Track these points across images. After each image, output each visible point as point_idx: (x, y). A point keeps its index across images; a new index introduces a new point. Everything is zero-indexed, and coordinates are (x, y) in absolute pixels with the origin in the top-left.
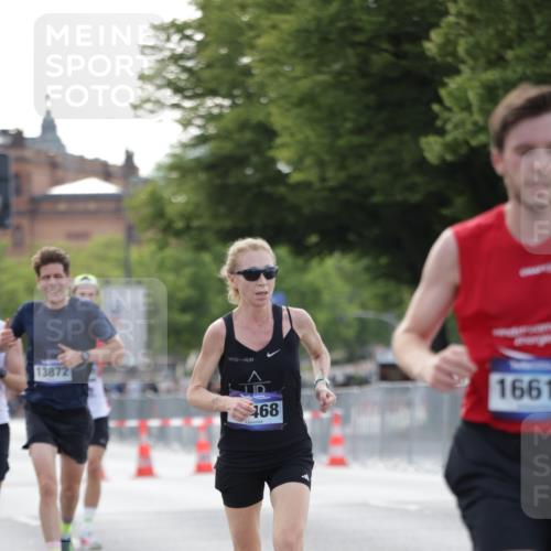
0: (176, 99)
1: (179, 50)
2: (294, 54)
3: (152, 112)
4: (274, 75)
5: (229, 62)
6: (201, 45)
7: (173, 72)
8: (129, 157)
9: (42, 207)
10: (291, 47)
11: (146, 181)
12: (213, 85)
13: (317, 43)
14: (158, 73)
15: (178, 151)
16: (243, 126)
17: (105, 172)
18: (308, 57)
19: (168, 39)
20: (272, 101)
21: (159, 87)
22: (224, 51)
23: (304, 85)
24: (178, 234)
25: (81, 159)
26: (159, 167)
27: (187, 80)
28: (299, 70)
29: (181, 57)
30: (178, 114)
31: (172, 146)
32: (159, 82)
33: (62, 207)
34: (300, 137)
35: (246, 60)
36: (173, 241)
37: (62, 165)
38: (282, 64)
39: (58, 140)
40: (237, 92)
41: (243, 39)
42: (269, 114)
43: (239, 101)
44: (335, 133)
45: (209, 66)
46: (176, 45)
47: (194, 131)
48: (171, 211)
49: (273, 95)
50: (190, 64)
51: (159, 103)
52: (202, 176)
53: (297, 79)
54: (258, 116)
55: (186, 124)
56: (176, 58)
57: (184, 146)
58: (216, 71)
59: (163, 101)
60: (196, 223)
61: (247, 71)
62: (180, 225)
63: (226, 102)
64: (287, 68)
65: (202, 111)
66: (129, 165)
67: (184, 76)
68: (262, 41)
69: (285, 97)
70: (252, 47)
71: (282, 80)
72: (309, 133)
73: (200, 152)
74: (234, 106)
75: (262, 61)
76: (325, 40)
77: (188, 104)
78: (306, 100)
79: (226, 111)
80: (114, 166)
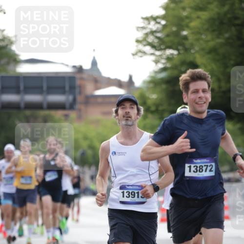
0: (152, 51)
1: (154, 28)
2: (207, 30)
3: (141, 57)
4: (198, 40)
5: (177, 34)
6: (164, 26)
7: (151, 39)
8: (131, 77)
9: (91, 100)
10: (206, 27)
11: (138, 89)
12: (169, 44)
13: (218, 25)
14: (145, 39)
15: (153, 75)
16: (183, 63)
17: (119, 84)
18: (214, 31)
19: (149, 24)
20: (197, 52)
21: (145, 45)
22: (174, 29)
23: (211, 44)
24: (152, 112)
25: (109, 79)
26: (144, 82)
27: (158, 42)
28: (209, 37)
29: (155, 32)
30: (153, 58)
31: (150, 73)
32: (145, 43)
33: (100, 100)
34: (209, 68)
35: (185, 33)
36: (150, 116)
37: (100, 81)
38: (201, 34)
39: (98, 70)
40: (180, 48)
41: (184, 23)
42: (195, 58)
43: (182, 52)
44: (226, 66)
45: (168, 36)
46: (153, 26)
47: (160, 66)
48: (149, 102)
49: (197, 48)
50: (159, 35)
51: (145, 53)
52: (164, 86)
53: (208, 41)
54: (190, 58)
55: (157, 62)
56: (153, 32)
57: (156, 72)
58: (171, 38)
59: (146, 52)
60: (161, 108)
61: (185, 38)
62: (153, 108)
63: (175, 52)
64: (203, 37)
65: (164, 56)
66: (131, 82)
67: (156, 41)
68: (192, 24)
69: (203, 49)
70: (188, 26)
71: (201, 42)
72: (214, 66)
73: (163, 75)
74: (179, 54)
75: (193, 33)
76: (222, 23)
77: (158, 53)
78: (213, 51)
79: (175, 57)
80: (124, 82)
